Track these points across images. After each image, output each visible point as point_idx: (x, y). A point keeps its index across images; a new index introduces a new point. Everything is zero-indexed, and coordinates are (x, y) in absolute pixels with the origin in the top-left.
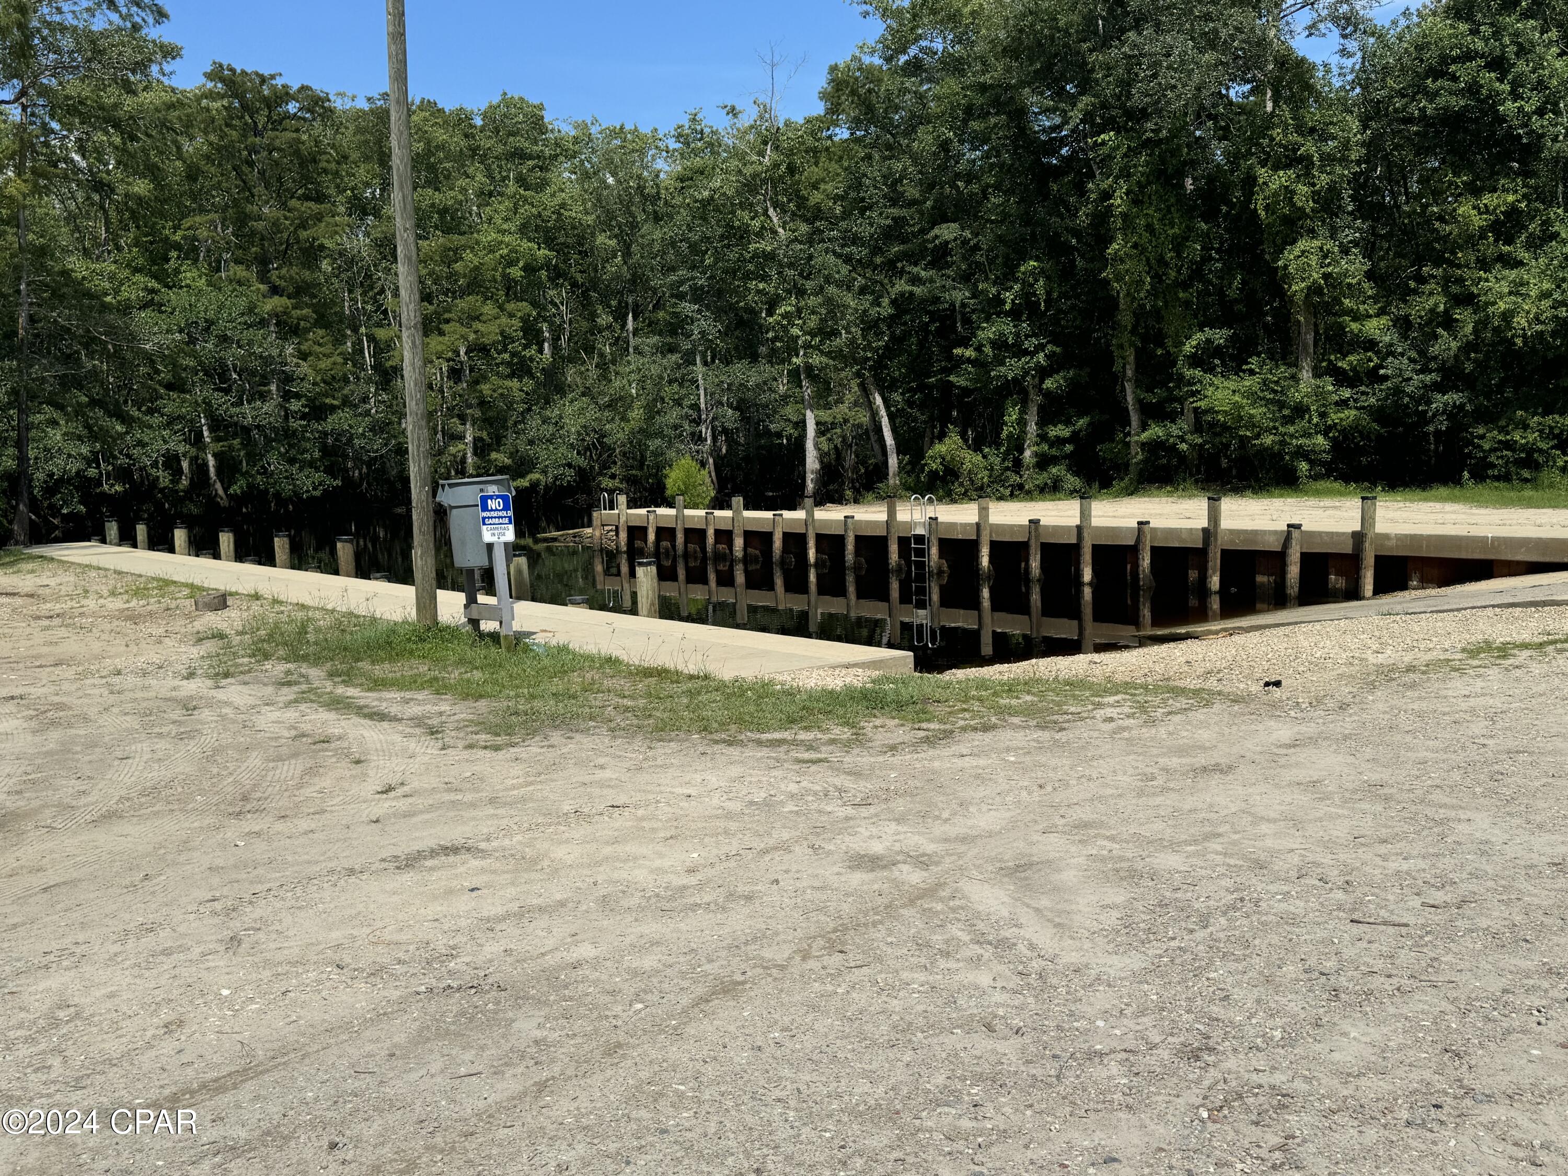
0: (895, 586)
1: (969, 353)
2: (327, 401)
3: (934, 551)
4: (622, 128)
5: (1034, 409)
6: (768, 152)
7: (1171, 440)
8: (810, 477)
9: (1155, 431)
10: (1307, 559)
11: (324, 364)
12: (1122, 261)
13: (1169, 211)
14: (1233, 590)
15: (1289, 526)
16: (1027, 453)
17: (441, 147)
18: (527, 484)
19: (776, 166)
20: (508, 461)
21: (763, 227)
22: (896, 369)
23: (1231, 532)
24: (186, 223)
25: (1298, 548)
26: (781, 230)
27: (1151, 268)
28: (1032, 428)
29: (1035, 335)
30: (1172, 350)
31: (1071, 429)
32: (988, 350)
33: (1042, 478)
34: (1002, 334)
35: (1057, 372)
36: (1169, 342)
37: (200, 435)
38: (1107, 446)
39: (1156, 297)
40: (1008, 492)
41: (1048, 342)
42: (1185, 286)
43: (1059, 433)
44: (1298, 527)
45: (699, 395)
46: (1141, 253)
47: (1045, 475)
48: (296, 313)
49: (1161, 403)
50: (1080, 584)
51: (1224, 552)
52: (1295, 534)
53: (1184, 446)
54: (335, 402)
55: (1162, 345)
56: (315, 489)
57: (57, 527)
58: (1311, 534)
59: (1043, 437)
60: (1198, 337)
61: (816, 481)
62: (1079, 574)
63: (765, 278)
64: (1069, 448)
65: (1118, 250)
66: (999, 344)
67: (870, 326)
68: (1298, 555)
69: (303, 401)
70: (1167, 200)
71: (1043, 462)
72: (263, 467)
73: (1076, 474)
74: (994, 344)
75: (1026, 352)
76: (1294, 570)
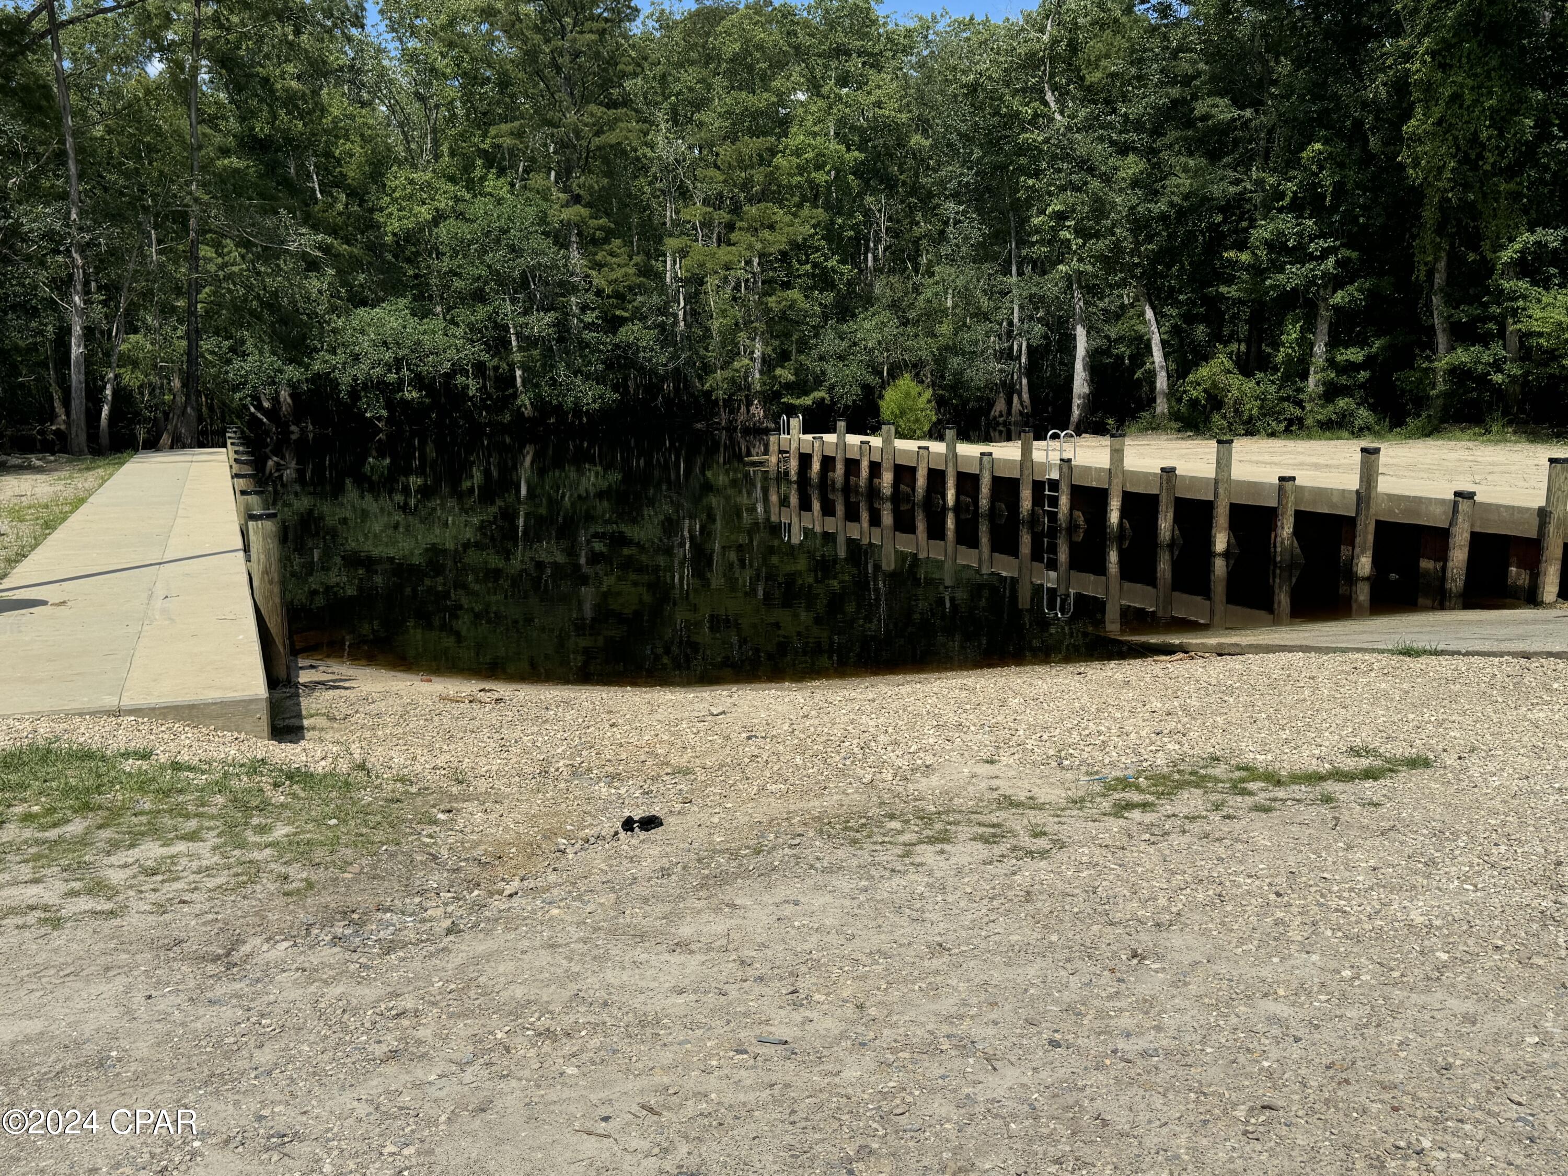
0: (1026, 539)
1: (1245, 257)
2: (618, 313)
3: (1064, 501)
4: (972, 19)
5: (1323, 327)
6: (1049, 28)
7: (1480, 368)
8: (1076, 402)
9: (1462, 356)
10: (1478, 540)
11: (618, 274)
12: (1420, 141)
13: (1489, 77)
14: (1393, 576)
15: (1457, 494)
16: (1311, 381)
17: (760, 47)
18: (810, 403)
19: (1055, 42)
20: (792, 378)
21: (1036, 116)
22: (1173, 277)
23: (1391, 497)
24: (493, 131)
25: (1466, 526)
26: (1058, 116)
27: (1458, 149)
28: (1320, 349)
29: (1323, 236)
30: (1489, 256)
31: (1366, 351)
32: (1263, 254)
33: (1328, 412)
34: (1281, 233)
35: (1351, 283)
36: (1486, 245)
37: (506, 343)
38: (1407, 373)
39: (1467, 187)
40: (1282, 426)
41: (1343, 245)
42: (1511, 172)
43: (1352, 358)
44: (1470, 496)
45: (1013, 309)
46: (1448, 131)
47: (1331, 408)
48: (593, 223)
49: (1474, 320)
50: (1210, 554)
51: (1380, 524)
52: (1464, 506)
53: (1498, 378)
54: (626, 314)
55: (1476, 248)
56: (594, 402)
57: (381, 430)
58: (1487, 507)
59: (1331, 362)
60: (1526, 238)
61: (1083, 407)
62: (1208, 541)
63: (1037, 174)
64: (1363, 375)
65: (1418, 127)
66: (1276, 246)
67: (1139, 225)
68: (1467, 536)
69: (597, 312)
70: (1487, 63)
71: (1331, 392)
72: (552, 378)
73: (1372, 408)
74: (1270, 245)
75: (1312, 257)
76: (1459, 556)
